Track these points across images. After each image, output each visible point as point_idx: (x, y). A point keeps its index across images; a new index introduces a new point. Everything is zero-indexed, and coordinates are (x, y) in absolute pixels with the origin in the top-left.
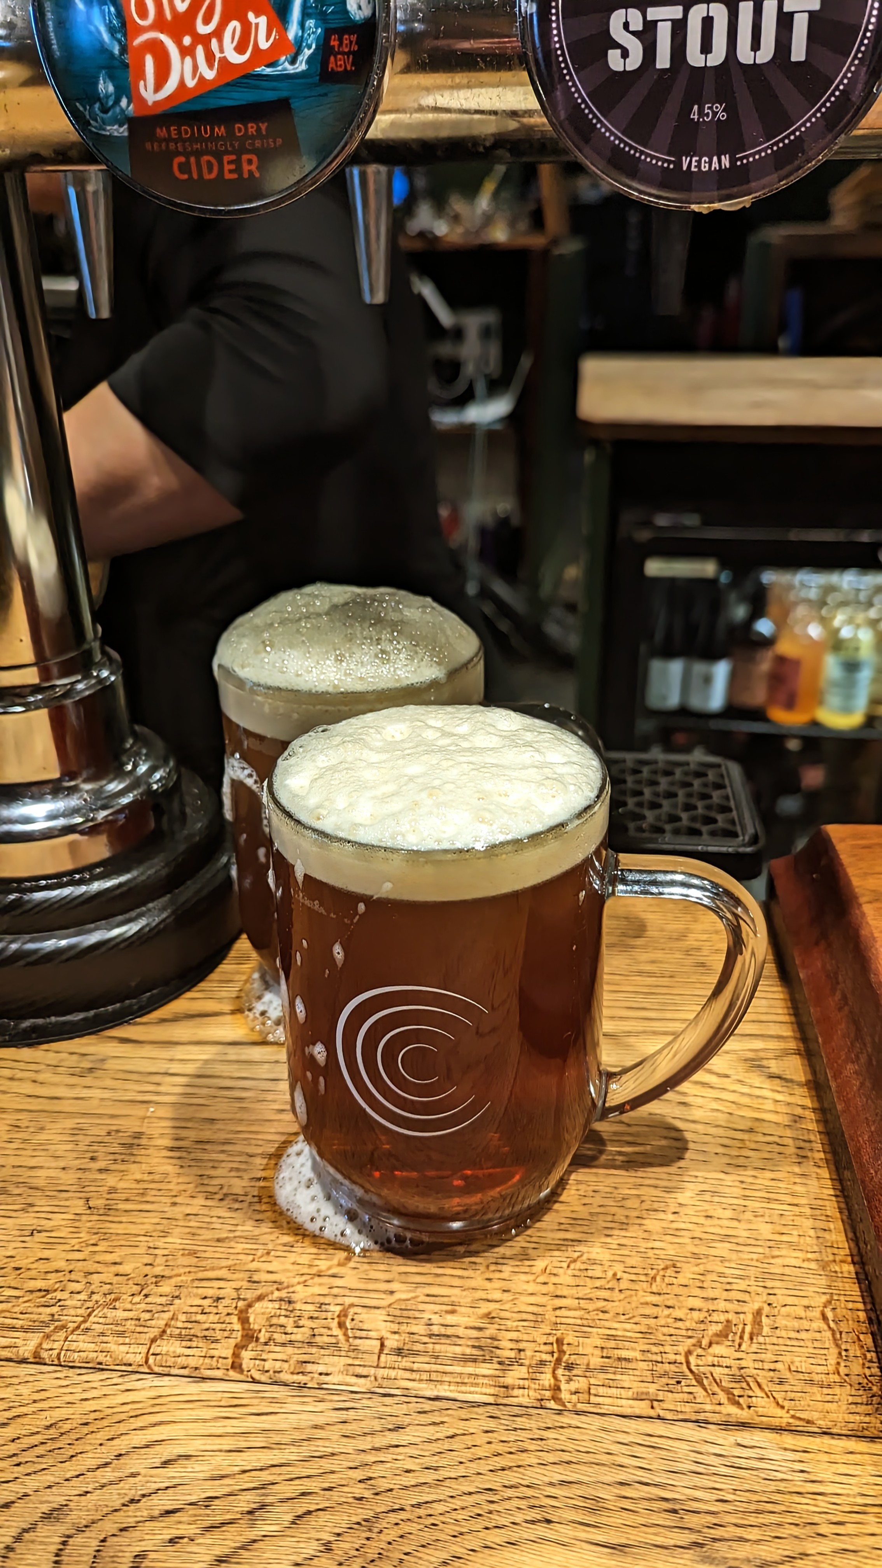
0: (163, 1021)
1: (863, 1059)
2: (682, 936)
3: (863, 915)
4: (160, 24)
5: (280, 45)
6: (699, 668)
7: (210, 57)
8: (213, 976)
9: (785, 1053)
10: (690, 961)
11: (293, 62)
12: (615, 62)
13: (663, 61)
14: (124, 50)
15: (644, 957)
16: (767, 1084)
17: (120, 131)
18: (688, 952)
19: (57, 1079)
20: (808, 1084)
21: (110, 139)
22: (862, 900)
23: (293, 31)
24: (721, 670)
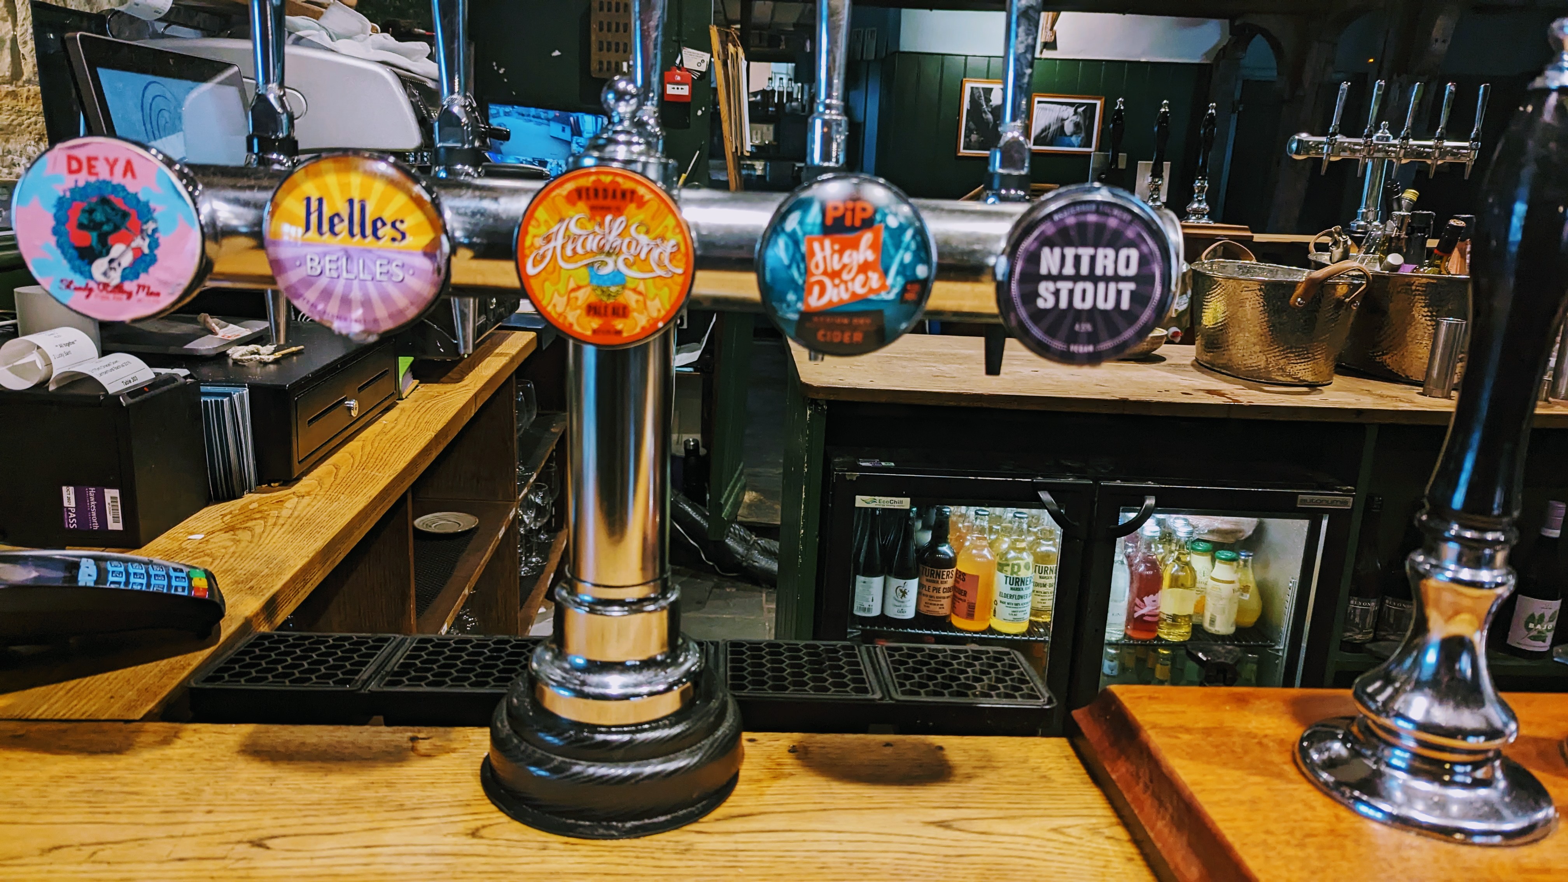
0: (718, 820)
1: (1168, 817)
2: (1025, 761)
3: (1149, 736)
4: (825, 273)
5: (883, 287)
6: (894, 582)
7: (847, 289)
8: (734, 793)
9: (1111, 825)
10: (1036, 775)
11: (888, 293)
12: (1041, 303)
13: (1063, 304)
14: (804, 282)
15: (1008, 773)
16: (1107, 842)
17: (794, 317)
18: (1033, 769)
19: (666, 856)
20: (1129, 841)
21: (789, 321)
22: (1146, 728)
23: (890, 281)
24: (913, 585)
